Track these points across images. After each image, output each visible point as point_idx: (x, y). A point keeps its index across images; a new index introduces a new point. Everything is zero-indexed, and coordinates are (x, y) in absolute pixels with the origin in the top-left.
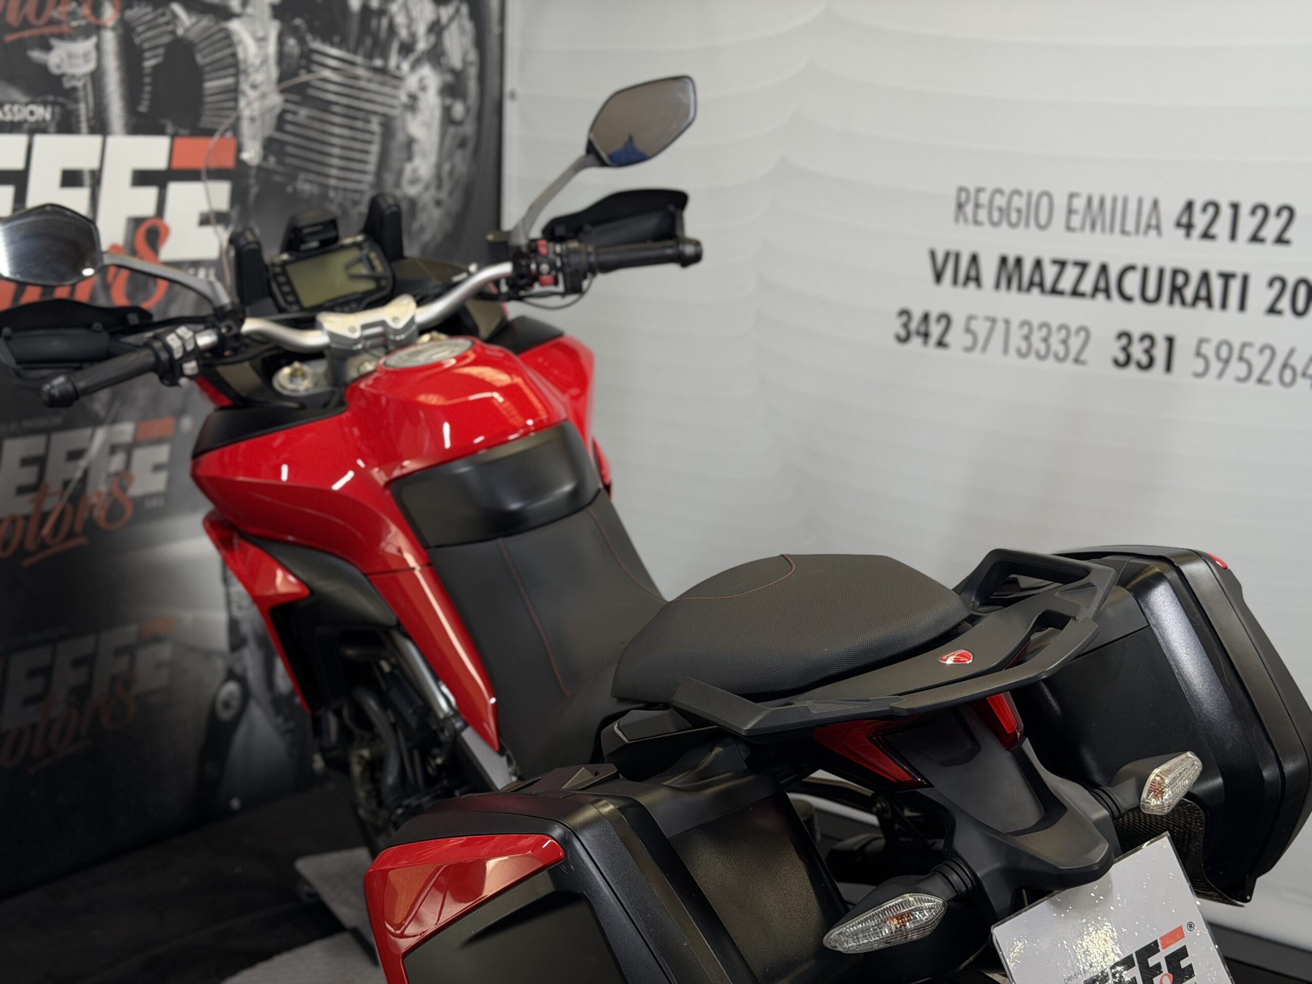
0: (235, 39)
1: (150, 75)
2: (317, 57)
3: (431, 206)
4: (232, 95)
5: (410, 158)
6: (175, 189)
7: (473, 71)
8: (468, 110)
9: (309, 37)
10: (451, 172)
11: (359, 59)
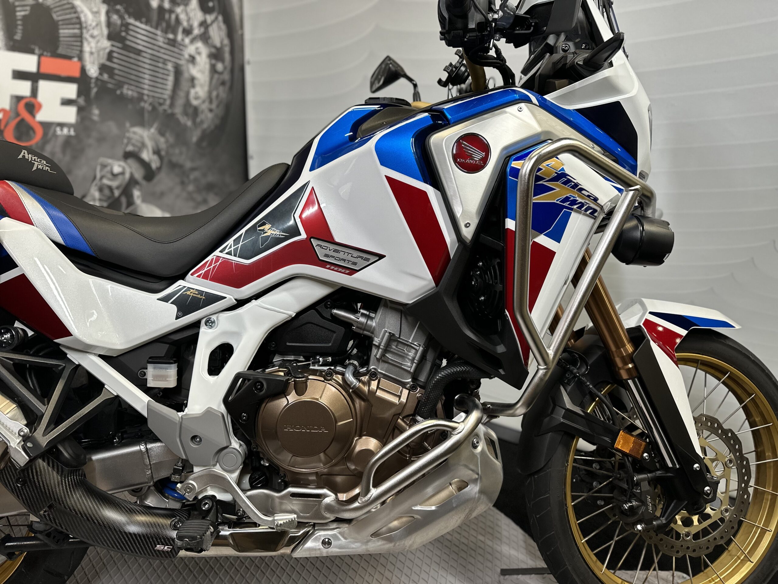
0: (79, 9)
1: (20, 20)
2: (131, 27)
3: (206, 111)
4: (79, 39)
5: (193, 86)
6: (43, 84)
7: (227, 49)
8: (225, 68)
9: (126, 16)
10: (218, 96)
11: (159, 32)
